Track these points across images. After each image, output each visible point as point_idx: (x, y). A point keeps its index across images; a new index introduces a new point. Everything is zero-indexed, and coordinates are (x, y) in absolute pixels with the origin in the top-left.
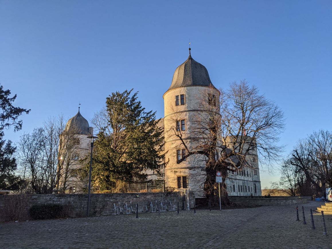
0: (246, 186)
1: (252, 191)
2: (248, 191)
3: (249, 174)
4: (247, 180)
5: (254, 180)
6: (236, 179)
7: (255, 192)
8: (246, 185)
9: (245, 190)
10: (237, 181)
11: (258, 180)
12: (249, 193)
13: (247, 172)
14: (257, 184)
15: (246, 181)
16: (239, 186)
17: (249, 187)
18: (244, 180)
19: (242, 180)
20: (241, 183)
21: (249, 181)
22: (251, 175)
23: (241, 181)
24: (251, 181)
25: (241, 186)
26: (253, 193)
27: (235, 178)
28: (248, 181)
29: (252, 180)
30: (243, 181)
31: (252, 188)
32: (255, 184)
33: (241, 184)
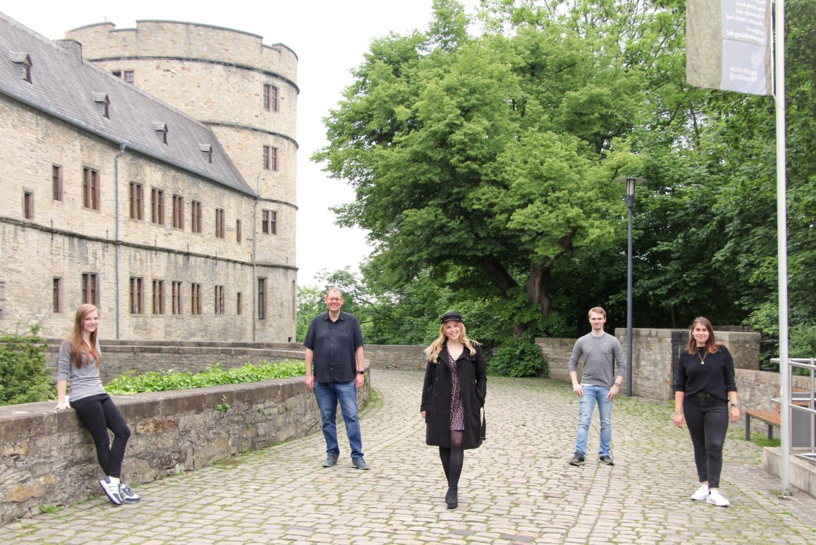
0: (195, 287)
1: (239, 311)
2: (208, 307)
3: (230, 222)
4: (208, 257)
5: (259, 259)
6: (116, 243)
7: (257, 316)
8: (199, 278)
9: (187, 306)
10: (124, 252)
11: (283, 263)
12: (218, 321)
13: (220, 213)
14: (275, 281)
15: (199, 259)
16: (136, 282)
17: (219, 290)
18: (187, 254)
19: (169, 251)
20: (158, 268)
21: (228, 261)
22: (246, 232)
23: (164, 255)
24: (243, 263)
25: (158, 284)
26: (250, 321)
27: (111, 237)
28: (215, 258)
29: (247, 259)
30: (181, 258)
31: (239, 294)
32: (262, 281)
33: (160, 275)
